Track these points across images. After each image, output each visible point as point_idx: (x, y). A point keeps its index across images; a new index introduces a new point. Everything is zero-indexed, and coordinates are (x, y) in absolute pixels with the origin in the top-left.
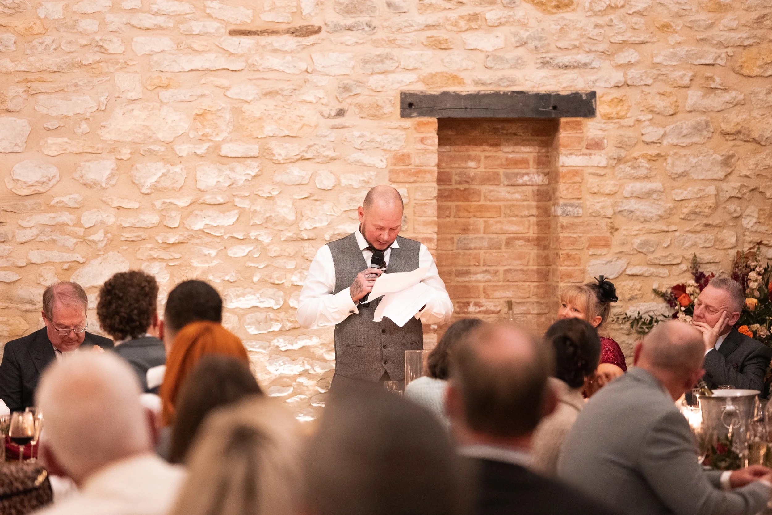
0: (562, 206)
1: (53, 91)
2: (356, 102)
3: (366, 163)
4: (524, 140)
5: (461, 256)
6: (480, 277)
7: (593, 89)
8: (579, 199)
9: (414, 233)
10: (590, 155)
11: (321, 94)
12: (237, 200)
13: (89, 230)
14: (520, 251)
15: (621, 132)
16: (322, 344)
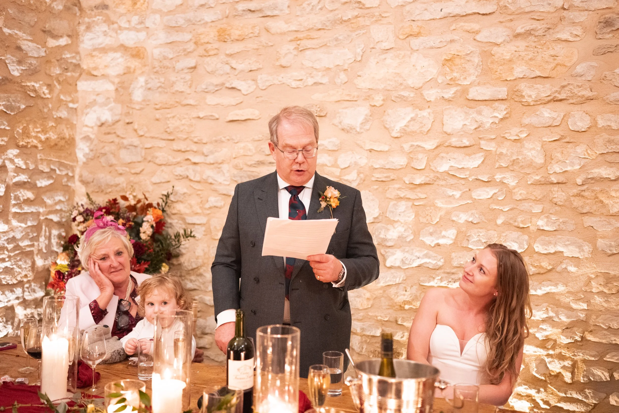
1: (318, 47)
12: (482, 142)
13: (344, 170)
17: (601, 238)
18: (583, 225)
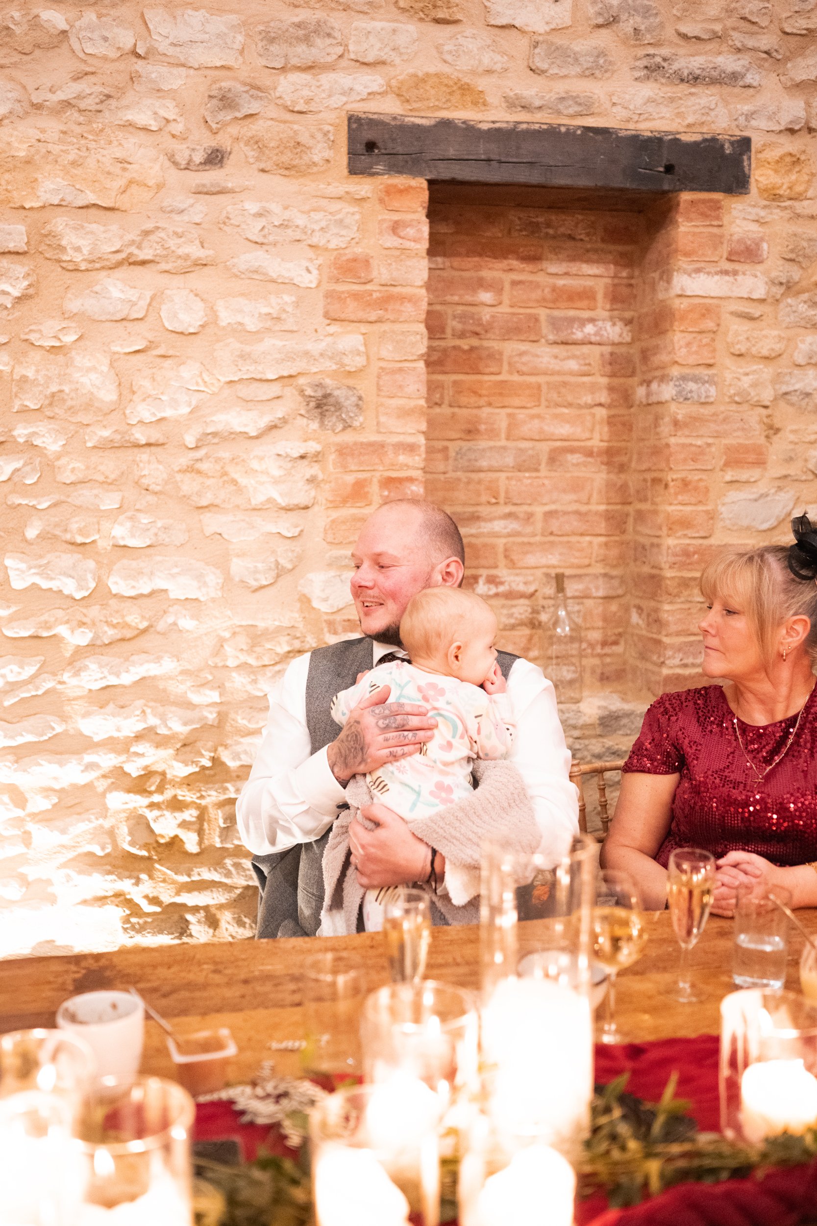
0: (678, 380)
2: (250, 134)
3: (274, 276)
4: (588, 251)
5: (462, 485)
6: (498, 526)
7: (745, 134)
8: (710, 366)
9: (379, 432)
10: (735, 273)
11: (169, 110)
14: (576, 474)
15: (793, 228)
16: (184, 672)
17: (238, 556)
18: (202, 531)
